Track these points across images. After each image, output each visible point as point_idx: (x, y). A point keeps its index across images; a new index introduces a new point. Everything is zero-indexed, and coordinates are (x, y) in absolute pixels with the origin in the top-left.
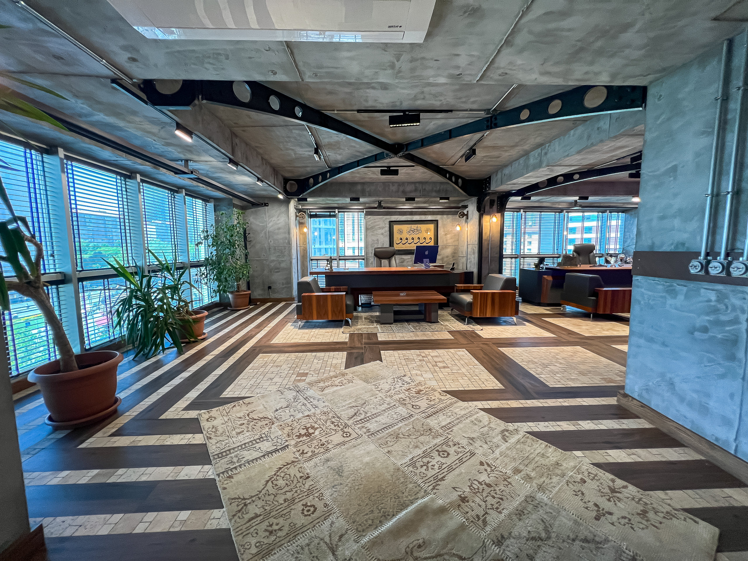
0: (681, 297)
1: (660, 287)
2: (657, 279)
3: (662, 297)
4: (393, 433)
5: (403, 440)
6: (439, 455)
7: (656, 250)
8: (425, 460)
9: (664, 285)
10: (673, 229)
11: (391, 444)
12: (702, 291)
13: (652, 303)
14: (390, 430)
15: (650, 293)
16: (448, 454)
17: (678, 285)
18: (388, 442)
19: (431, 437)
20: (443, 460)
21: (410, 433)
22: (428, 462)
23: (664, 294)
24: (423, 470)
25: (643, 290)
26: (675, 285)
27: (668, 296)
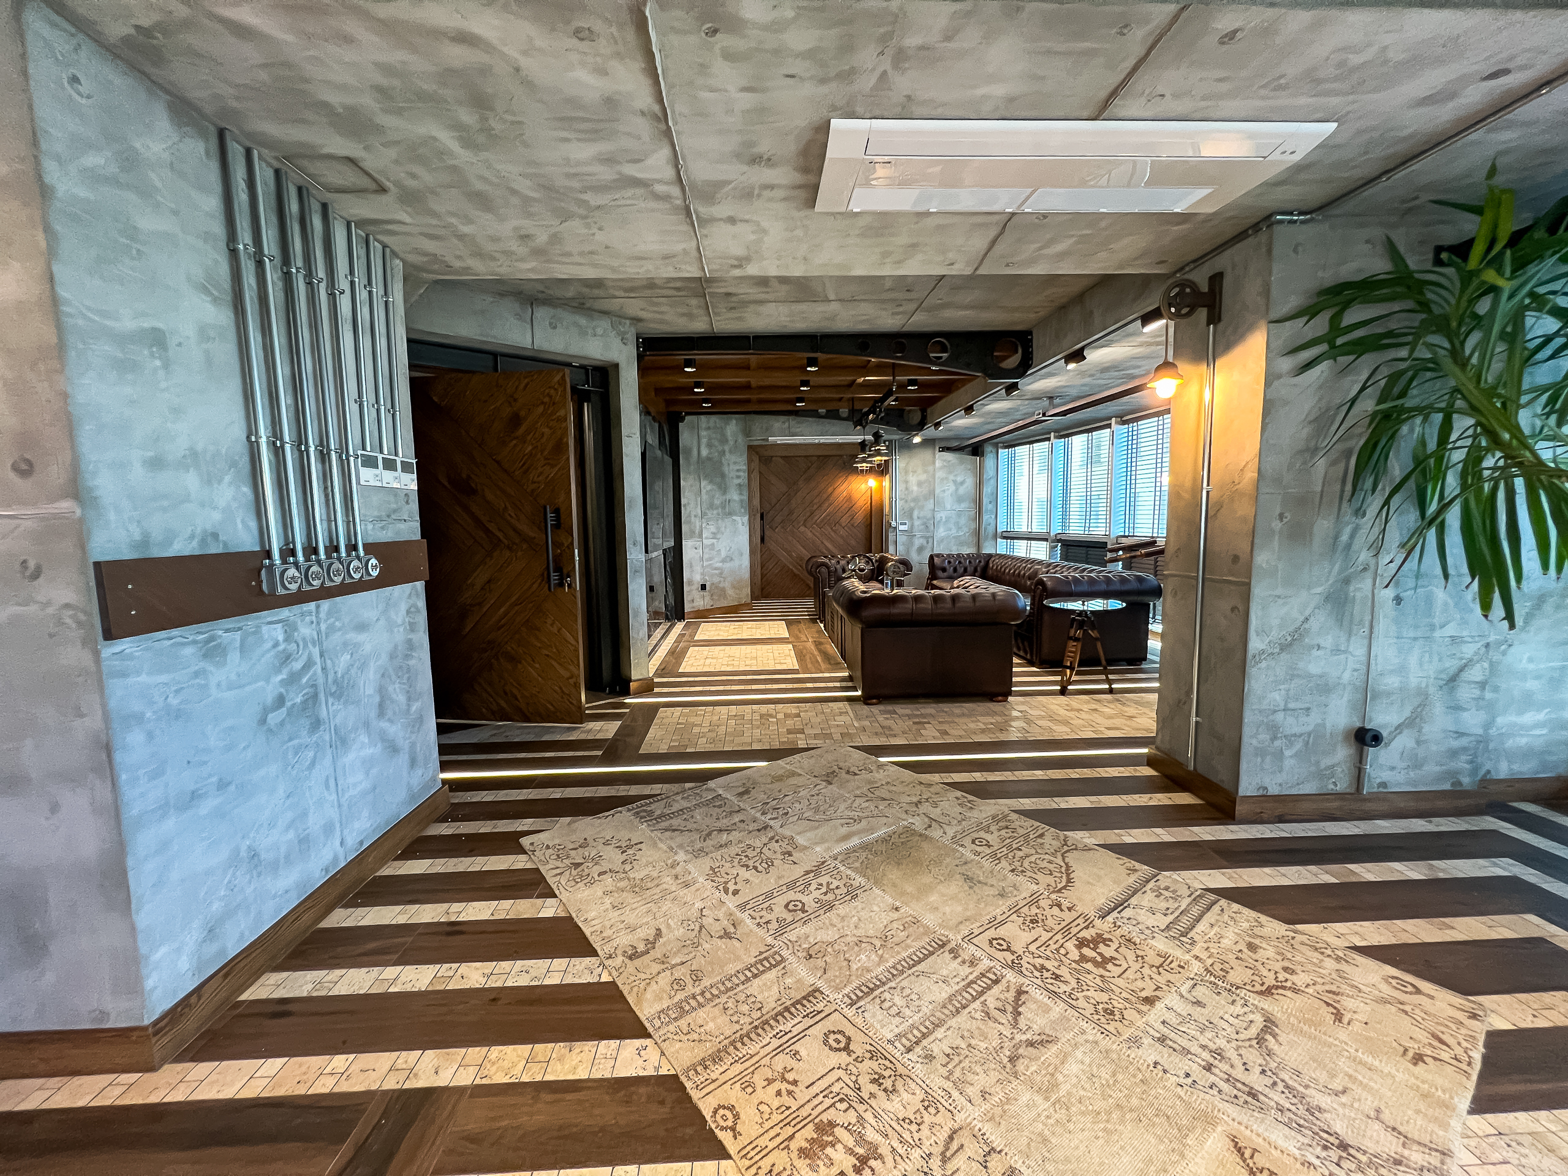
0: (234, 657)
1: (189, 651)
2: (175, 632)
3: (196, 674)
4: (897, 948)
5: (871, 933)
6: (804, 904)
7: (156, 553)
8: (830, 897)
9: (195, 642)
10: (187, 499)
11: (895, 925)
12: (265, 629)
13: (174, 701)
14: (905, 954)
15: (164, 678)
16: (786, 906)
17: (227, 631)
18: (902, 928)
19: (811, 940)
20: (800, 896)
21: (856, 948)
22: (826, 894)
23: (202, 664)
24: (835, 883)
25: (143, 678)
26: (220, 633)
27: (211, 668)
